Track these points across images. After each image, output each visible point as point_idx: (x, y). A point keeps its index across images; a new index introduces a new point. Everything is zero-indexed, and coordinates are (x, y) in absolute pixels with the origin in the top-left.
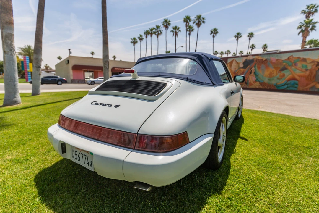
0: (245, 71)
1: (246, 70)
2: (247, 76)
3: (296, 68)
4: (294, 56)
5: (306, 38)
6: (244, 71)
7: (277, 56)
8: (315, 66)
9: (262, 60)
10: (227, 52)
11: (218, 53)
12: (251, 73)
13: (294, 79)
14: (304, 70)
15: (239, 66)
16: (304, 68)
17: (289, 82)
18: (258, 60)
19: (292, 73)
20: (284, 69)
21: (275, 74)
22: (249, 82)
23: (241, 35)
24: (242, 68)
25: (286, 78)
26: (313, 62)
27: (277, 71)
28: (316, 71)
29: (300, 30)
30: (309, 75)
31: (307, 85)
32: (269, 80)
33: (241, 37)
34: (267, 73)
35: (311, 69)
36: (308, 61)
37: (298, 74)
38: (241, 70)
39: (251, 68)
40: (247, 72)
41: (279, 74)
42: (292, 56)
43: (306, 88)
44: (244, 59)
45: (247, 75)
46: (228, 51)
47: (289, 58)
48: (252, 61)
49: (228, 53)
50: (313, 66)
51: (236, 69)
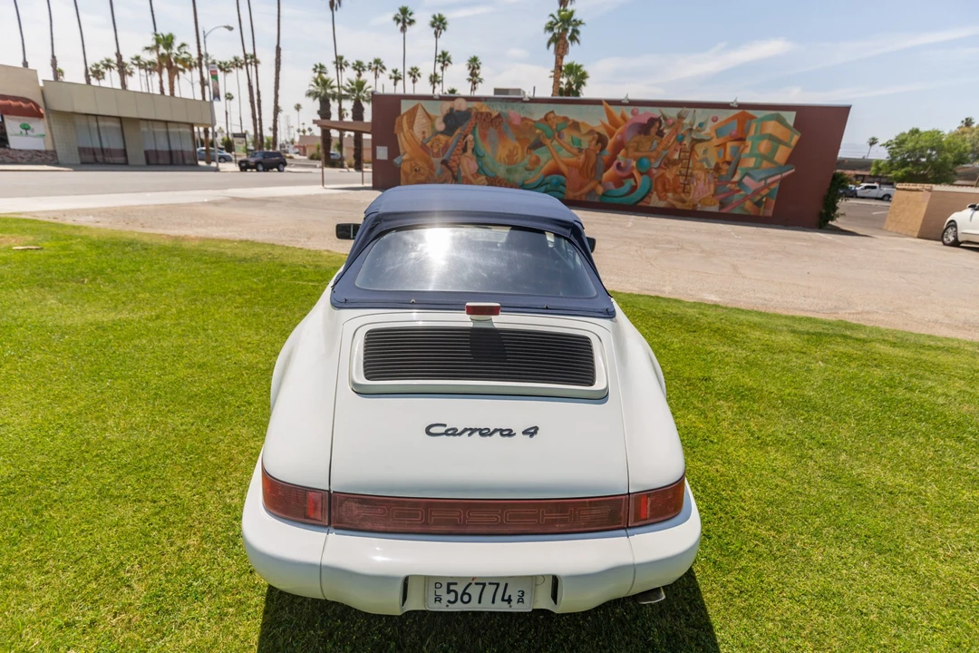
0: (450, 142)
1: (452, 140)
2: (456, 158)
3: (561, 144)
4: (557, 114)
5: (562, 58)
6: (447, 142)
7: (523, 108)
8: (594, 142)
9: (489, 114)
10: (374, 66)
11: (347, 65)
12: (465, 150)
13: (557, 171)
14: (576, 151)
15: (433, 126)
16: (575, 147)
17: (549, 178)
18: (482, 113)
19: (553, 157)
20: (538, 144)
21: (520, 155)
22: (463, 174)
23: (411, 18)
24: (442, 133)
25: (542, 168)
26: (591, 132)
27: (523, 149)
28: (597, 155)
29: (550, 35)
30: (584, 164)
31: (581, 187)
32: (508, 171)
33: (412, 22)
34: (502, 152)
35: (588, 149)
36: (584, 131)
37: (565, 159)
38: (439, 140)
39: (466, 136)
40: (456, 145)
41: (529, 157)
42: (552, 112)
43: (578, 193)
44: (447, 105)
45: (457, 155)
46: (377, 62)
47: (546, 119)
48: (466, 115)
49: (376, 68)
50: (591, 142)
51: (427, 136)
